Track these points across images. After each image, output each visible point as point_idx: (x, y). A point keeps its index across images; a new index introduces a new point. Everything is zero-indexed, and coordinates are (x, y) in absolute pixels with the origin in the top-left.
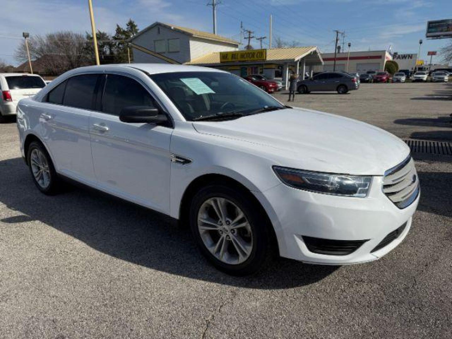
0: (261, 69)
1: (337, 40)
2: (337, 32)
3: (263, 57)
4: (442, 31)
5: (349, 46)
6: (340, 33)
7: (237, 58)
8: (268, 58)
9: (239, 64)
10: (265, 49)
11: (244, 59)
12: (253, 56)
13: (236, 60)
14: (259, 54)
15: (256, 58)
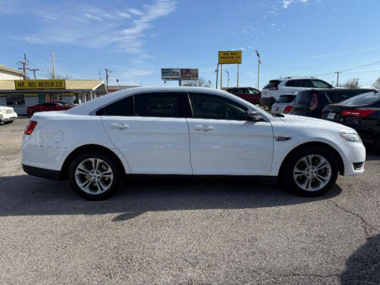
0: (60, 96)
1: (107, 76)
2: (107, 70)
3: (63, 86)
4: (170, 75)
5: (118, 81)
6: (109, 71)
7: (35, 86)
8: (67, 88)
9: (38, 91)
10: (64, 80)
11: (42, 87)
12: (52, 85)
13: (34, 88)
14: (58, 84)
15: (55, 87)
